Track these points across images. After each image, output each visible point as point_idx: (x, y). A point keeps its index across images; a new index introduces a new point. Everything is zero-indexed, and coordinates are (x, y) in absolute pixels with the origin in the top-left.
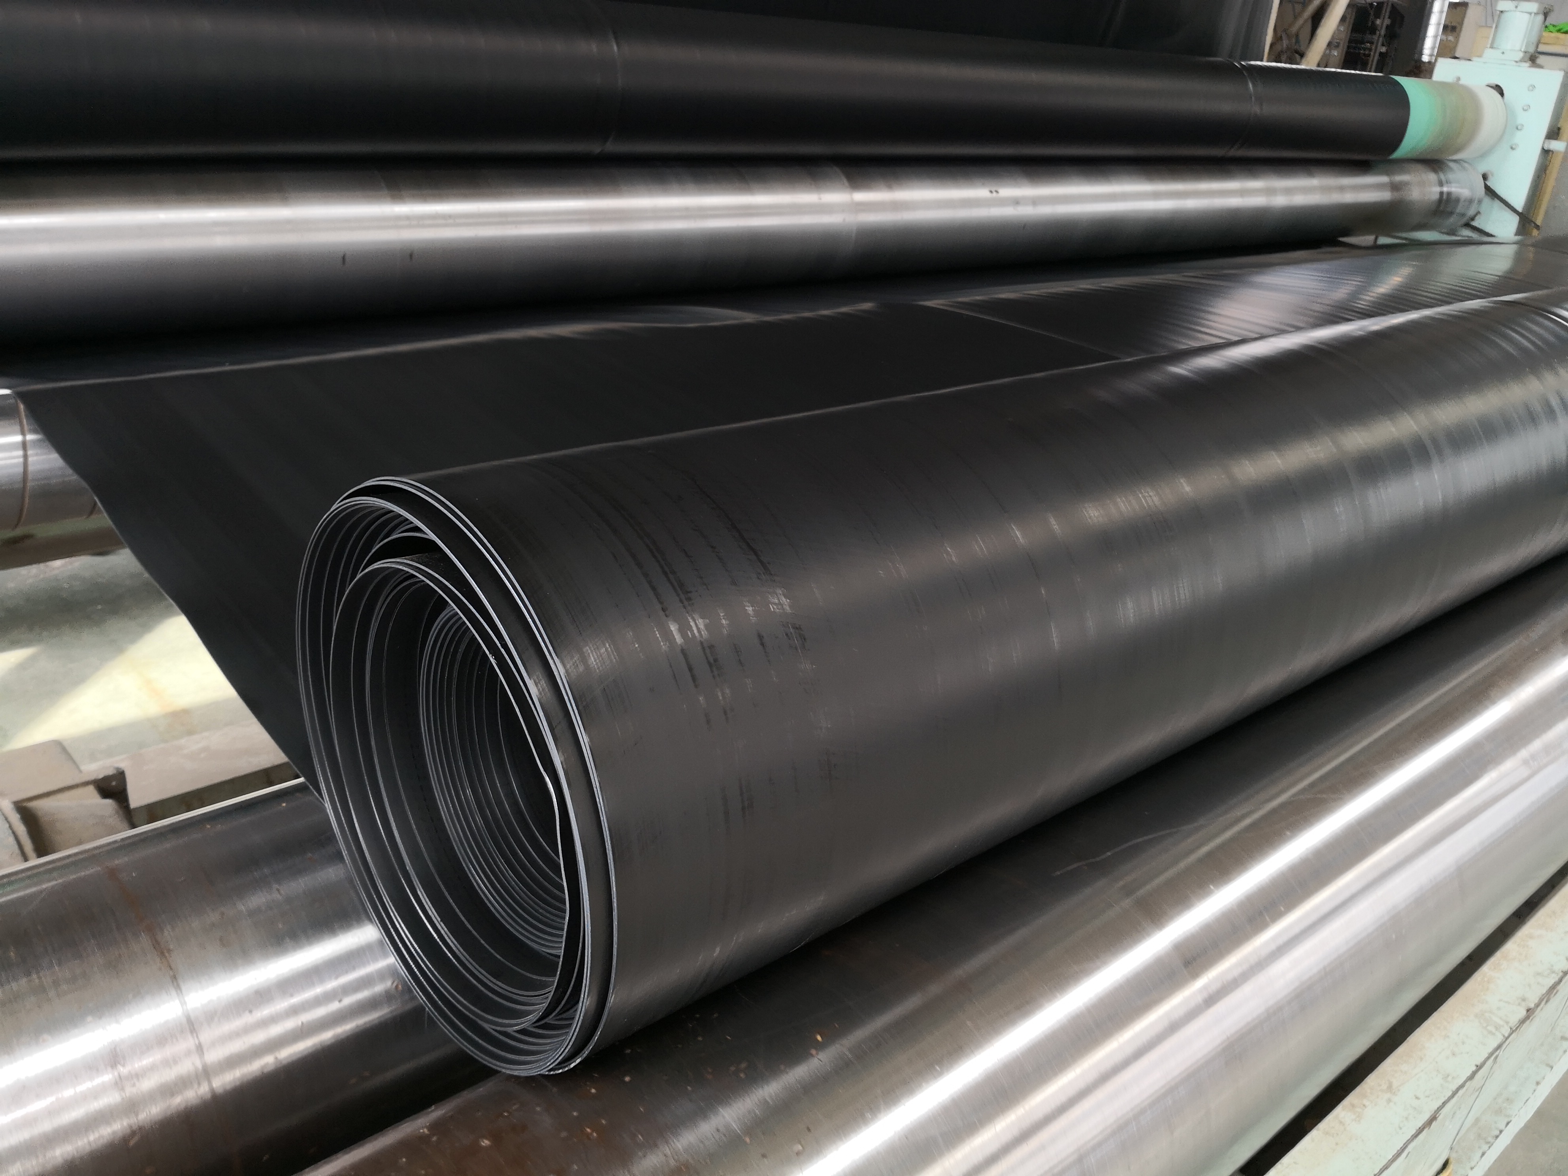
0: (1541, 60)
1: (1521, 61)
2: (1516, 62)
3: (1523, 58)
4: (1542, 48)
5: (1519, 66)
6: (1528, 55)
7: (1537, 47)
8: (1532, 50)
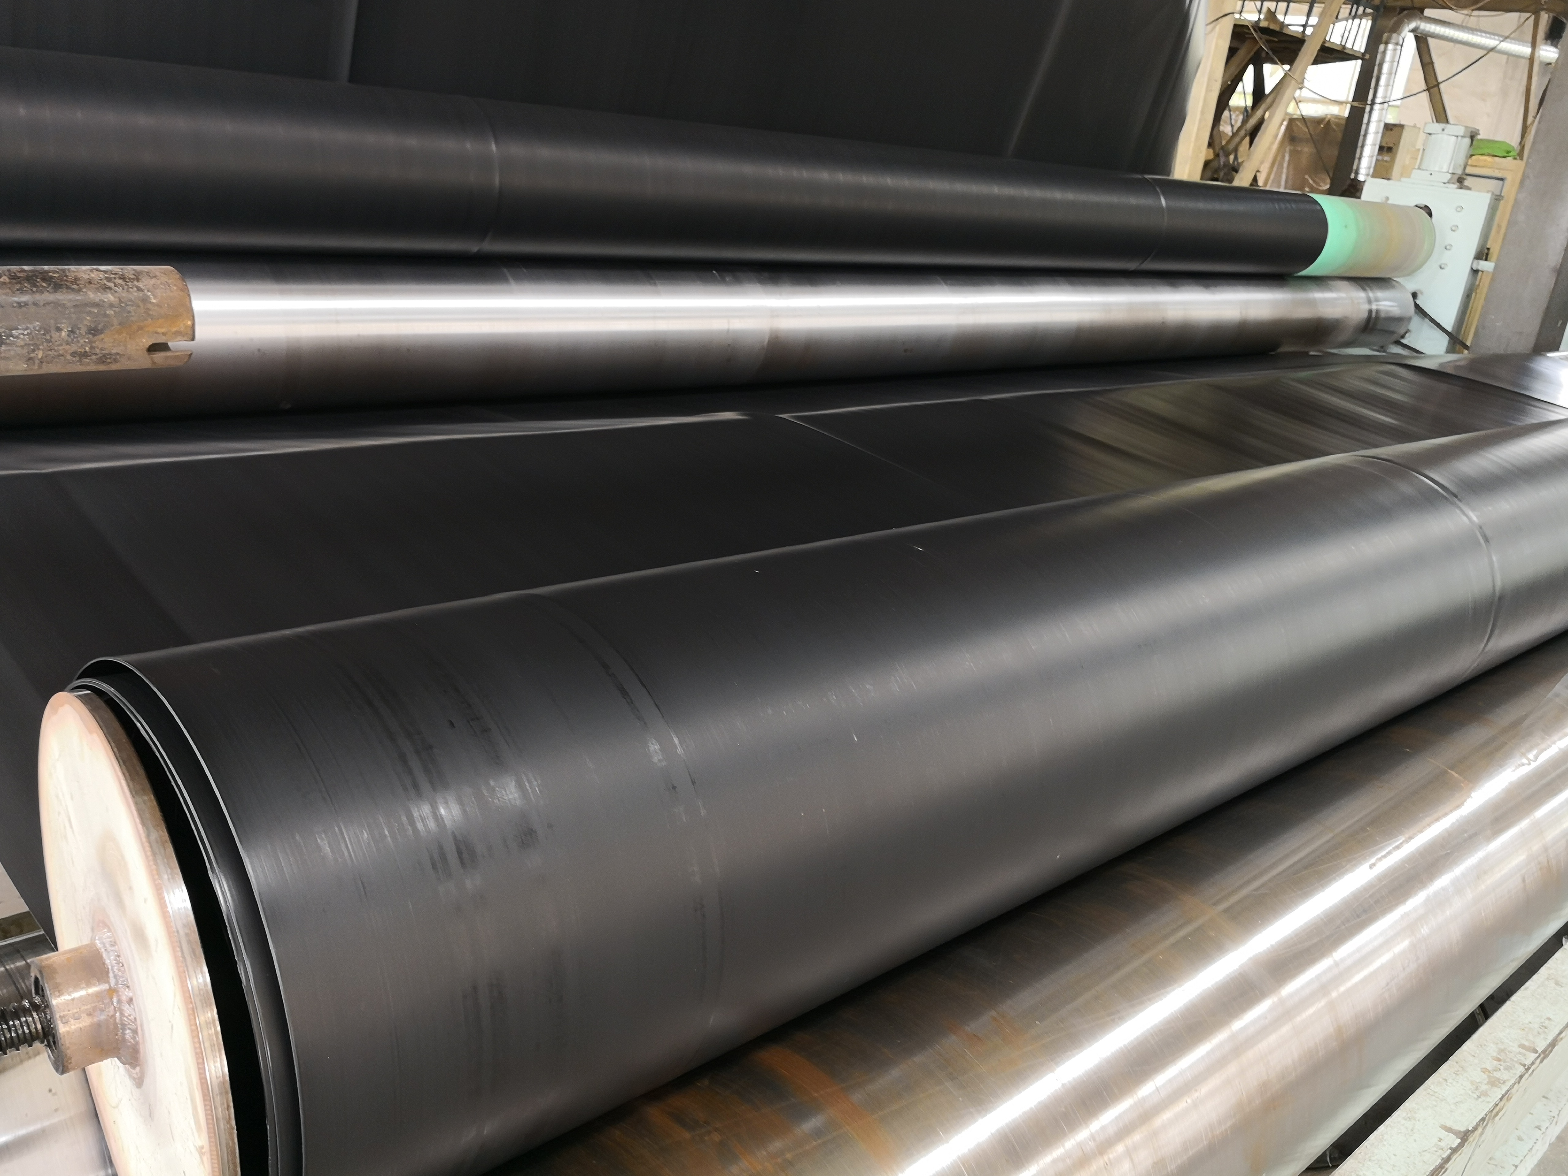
0: (1468, 181)
1: (1448, 182)
2: (1444, 183)
3: (1450, 179)
4: (1469, 170)
5: (1447, 187)
6: (1456, 177)
7: (1465, 168)
8: (1459, 171)
